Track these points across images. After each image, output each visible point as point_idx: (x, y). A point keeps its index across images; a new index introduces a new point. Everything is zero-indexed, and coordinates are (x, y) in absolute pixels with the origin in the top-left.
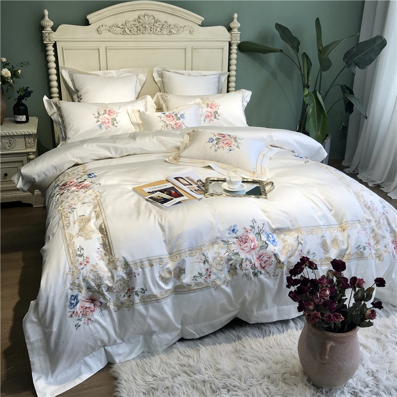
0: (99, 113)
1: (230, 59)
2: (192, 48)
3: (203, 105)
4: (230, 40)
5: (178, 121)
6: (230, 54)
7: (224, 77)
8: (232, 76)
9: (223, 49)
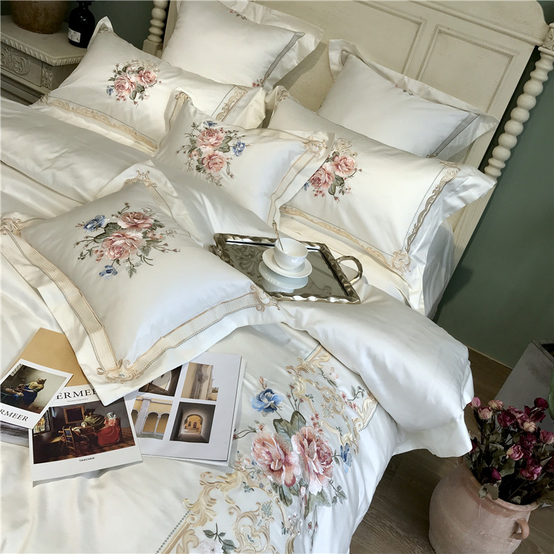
0: (126, 68)
1: (519, 90)
2: (437, 27)
3: (324, 150)
4: (539, 42)
5: (221, 153)
6: (526, 77)
7: (486, 125)
8: (509, 133)
9: (511, 57)
